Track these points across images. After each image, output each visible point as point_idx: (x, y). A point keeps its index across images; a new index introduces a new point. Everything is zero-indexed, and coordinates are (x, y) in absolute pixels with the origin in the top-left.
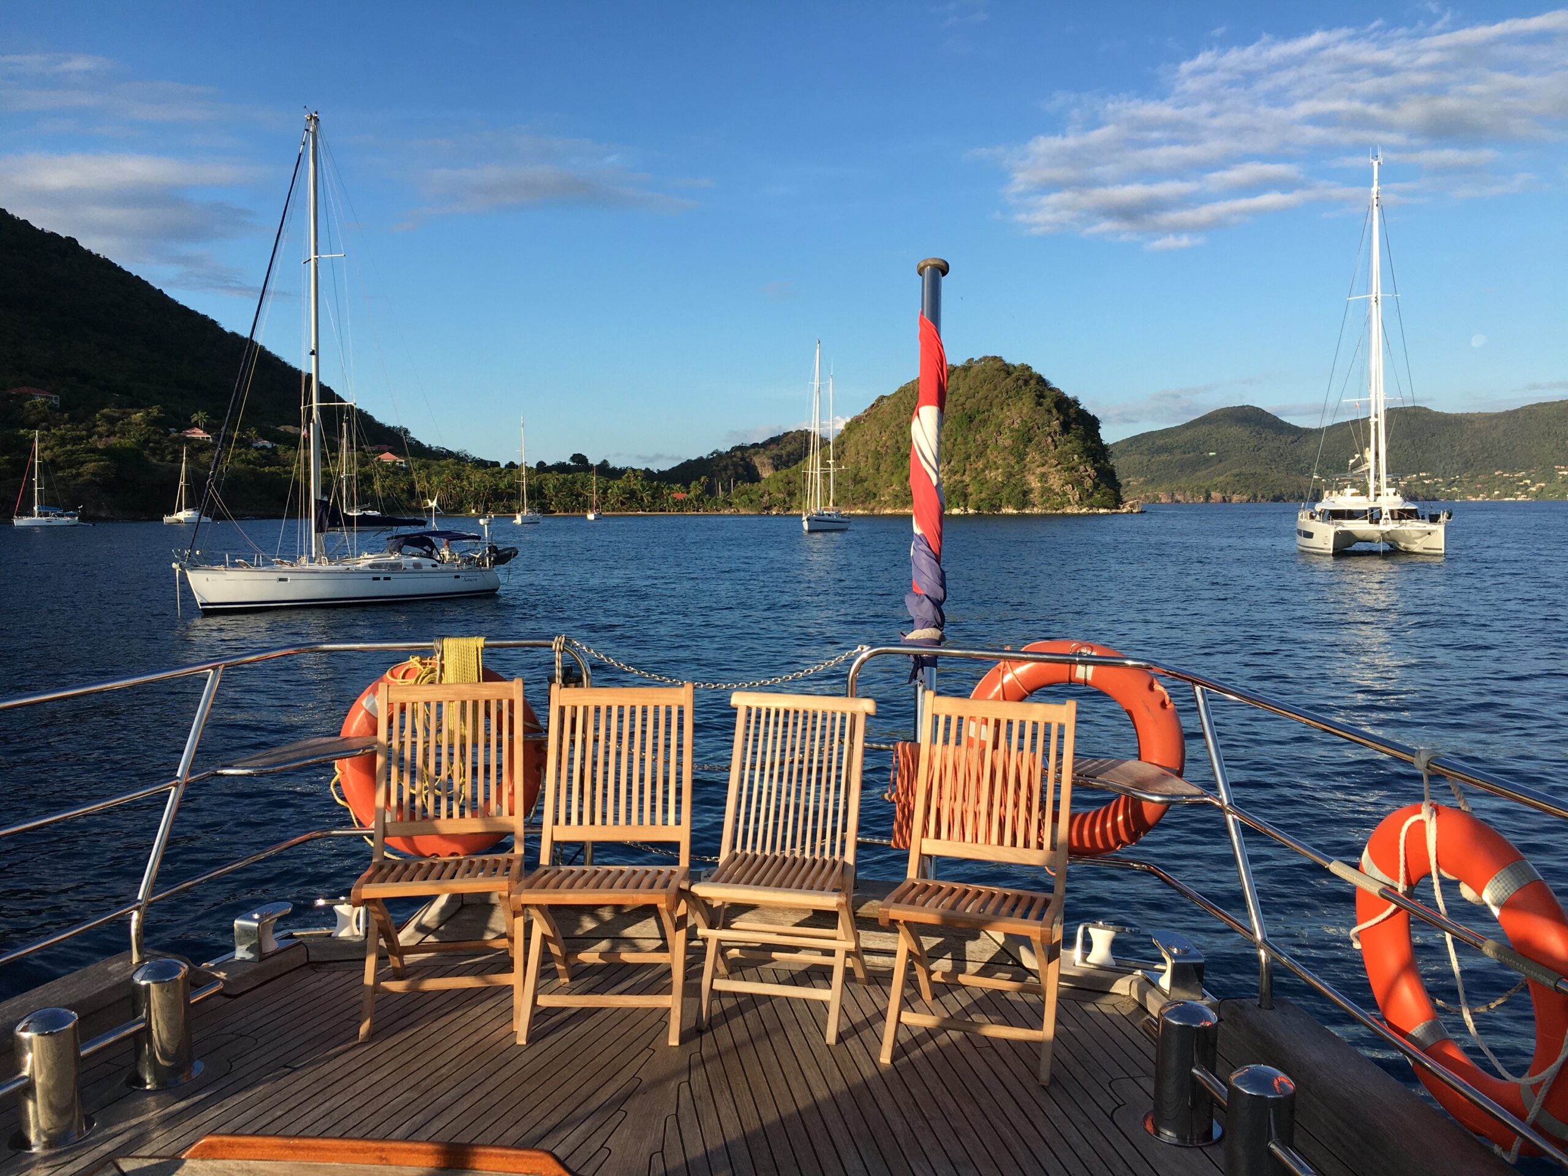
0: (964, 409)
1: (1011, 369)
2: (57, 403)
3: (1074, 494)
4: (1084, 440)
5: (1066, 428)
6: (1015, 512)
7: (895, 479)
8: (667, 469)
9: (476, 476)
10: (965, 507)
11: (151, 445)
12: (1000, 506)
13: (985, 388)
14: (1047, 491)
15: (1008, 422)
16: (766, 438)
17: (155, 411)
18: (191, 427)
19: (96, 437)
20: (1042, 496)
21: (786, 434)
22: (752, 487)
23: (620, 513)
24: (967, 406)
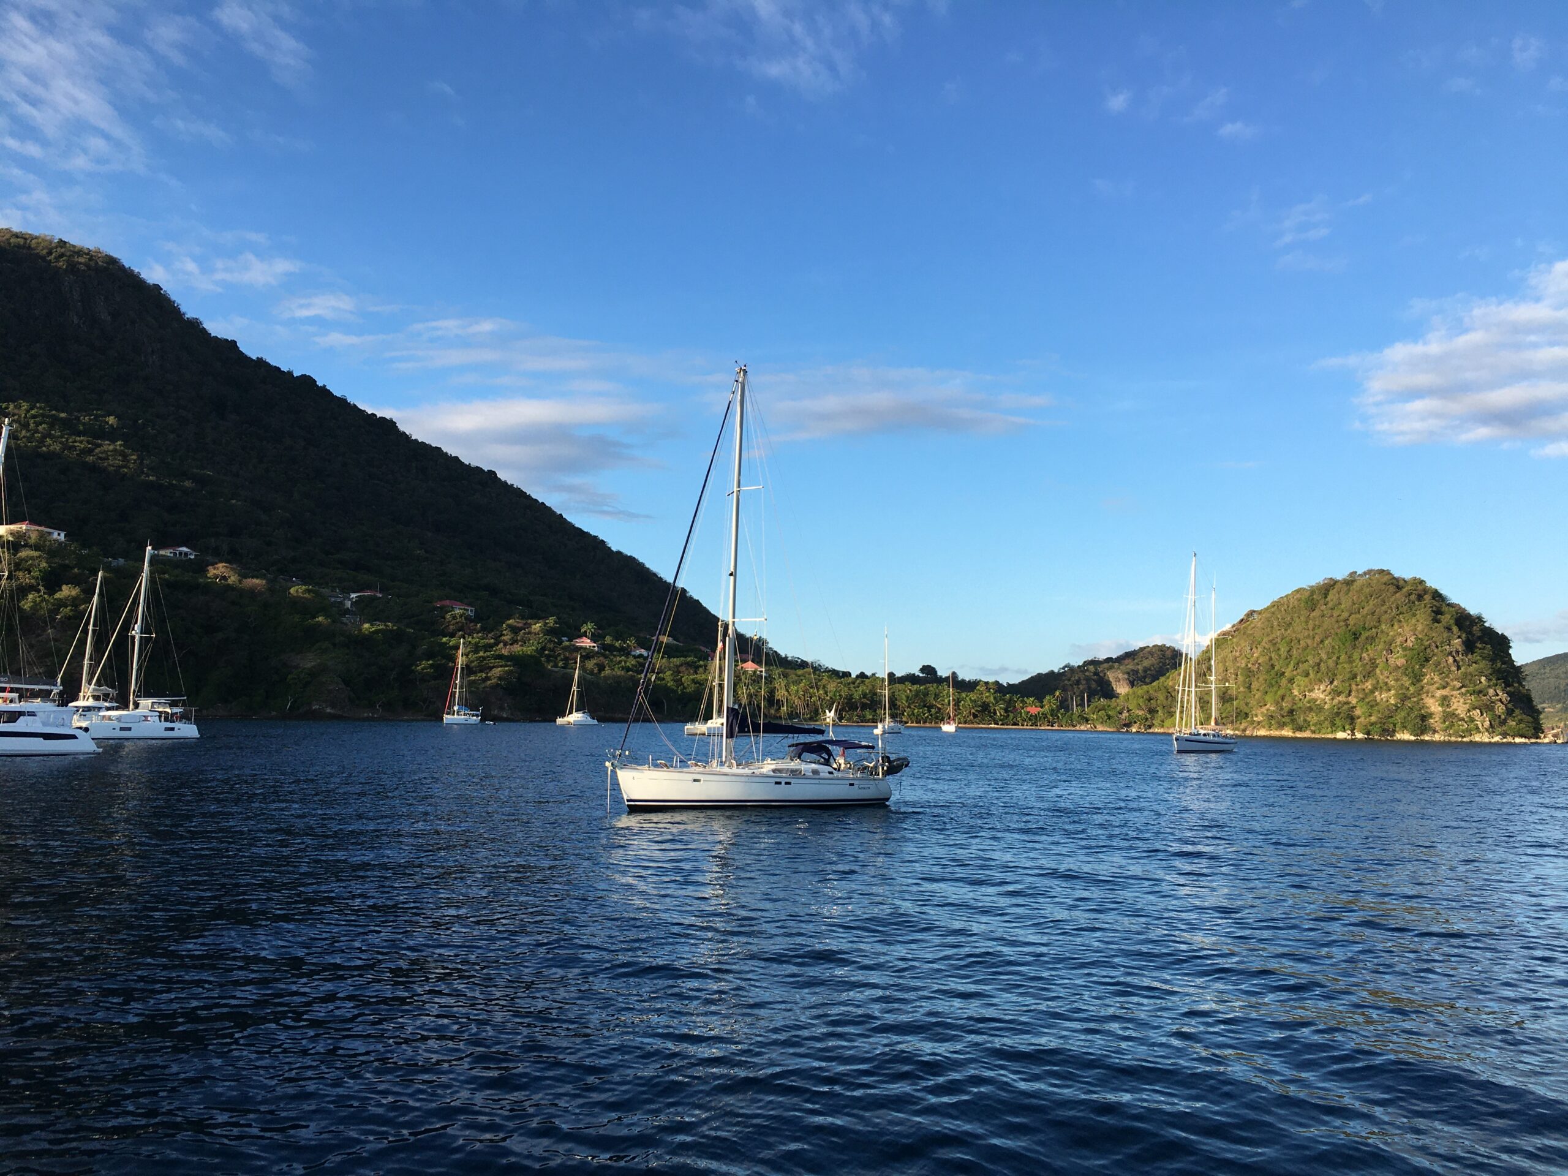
0: (1347, 625)
1: (1401, 583)
2: (472, 614)
3: (1483, 721)
4: (1493, 661)
5: (1469, 647)
6: (1413, 738)
7: (1268, 698)
8: (1017, 682)
9: (832, 686)
10: (1353, 731)
11: (547, 652)
12: (1394, 731)
13: (1371, 602)
14: (1450, 717)
15: (1399, 640)
16: (1121, 653)
17: (551, 621)
18: (580, 637)
19: (501, 645)
20: (1445, 722)
21: (1142, 649)
22: (1109, 703)
23: (971, 726)
24: (1351, 622)
